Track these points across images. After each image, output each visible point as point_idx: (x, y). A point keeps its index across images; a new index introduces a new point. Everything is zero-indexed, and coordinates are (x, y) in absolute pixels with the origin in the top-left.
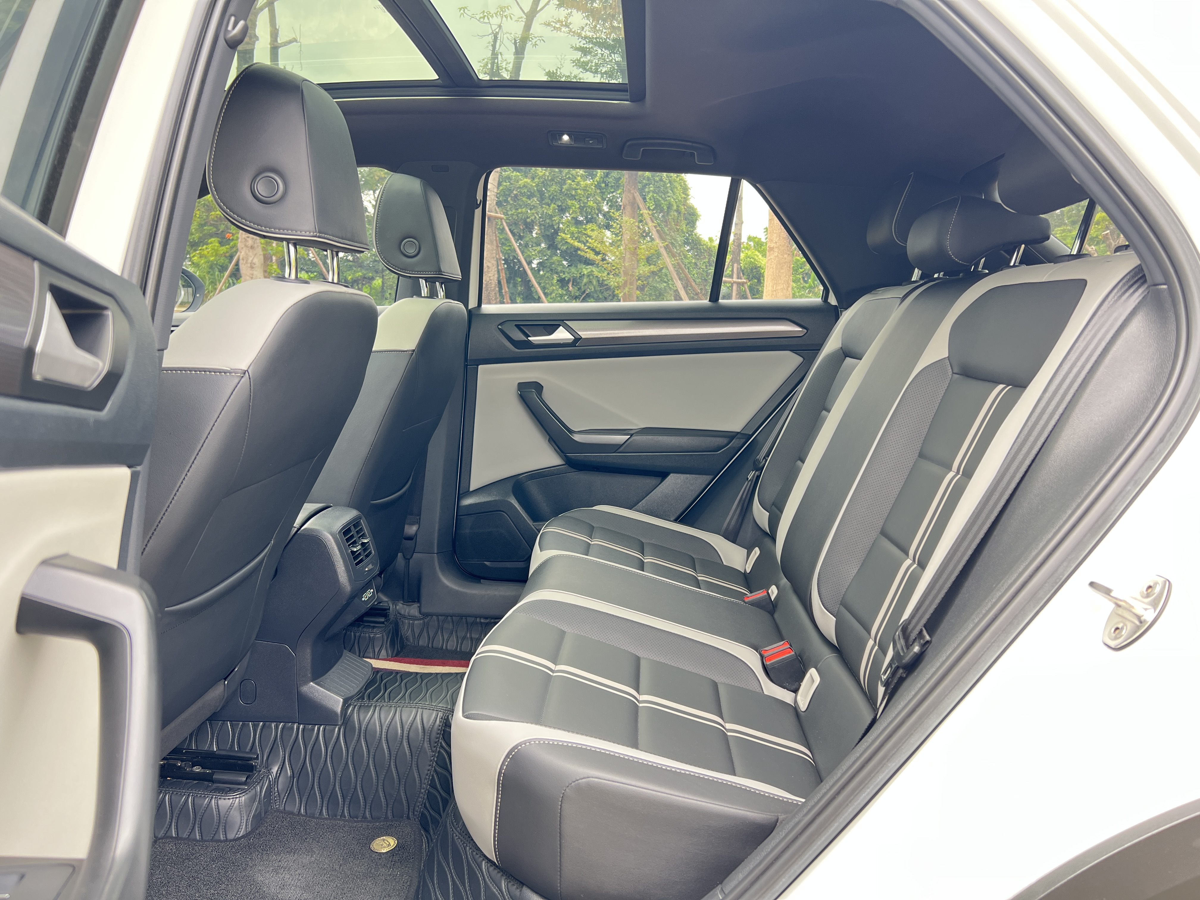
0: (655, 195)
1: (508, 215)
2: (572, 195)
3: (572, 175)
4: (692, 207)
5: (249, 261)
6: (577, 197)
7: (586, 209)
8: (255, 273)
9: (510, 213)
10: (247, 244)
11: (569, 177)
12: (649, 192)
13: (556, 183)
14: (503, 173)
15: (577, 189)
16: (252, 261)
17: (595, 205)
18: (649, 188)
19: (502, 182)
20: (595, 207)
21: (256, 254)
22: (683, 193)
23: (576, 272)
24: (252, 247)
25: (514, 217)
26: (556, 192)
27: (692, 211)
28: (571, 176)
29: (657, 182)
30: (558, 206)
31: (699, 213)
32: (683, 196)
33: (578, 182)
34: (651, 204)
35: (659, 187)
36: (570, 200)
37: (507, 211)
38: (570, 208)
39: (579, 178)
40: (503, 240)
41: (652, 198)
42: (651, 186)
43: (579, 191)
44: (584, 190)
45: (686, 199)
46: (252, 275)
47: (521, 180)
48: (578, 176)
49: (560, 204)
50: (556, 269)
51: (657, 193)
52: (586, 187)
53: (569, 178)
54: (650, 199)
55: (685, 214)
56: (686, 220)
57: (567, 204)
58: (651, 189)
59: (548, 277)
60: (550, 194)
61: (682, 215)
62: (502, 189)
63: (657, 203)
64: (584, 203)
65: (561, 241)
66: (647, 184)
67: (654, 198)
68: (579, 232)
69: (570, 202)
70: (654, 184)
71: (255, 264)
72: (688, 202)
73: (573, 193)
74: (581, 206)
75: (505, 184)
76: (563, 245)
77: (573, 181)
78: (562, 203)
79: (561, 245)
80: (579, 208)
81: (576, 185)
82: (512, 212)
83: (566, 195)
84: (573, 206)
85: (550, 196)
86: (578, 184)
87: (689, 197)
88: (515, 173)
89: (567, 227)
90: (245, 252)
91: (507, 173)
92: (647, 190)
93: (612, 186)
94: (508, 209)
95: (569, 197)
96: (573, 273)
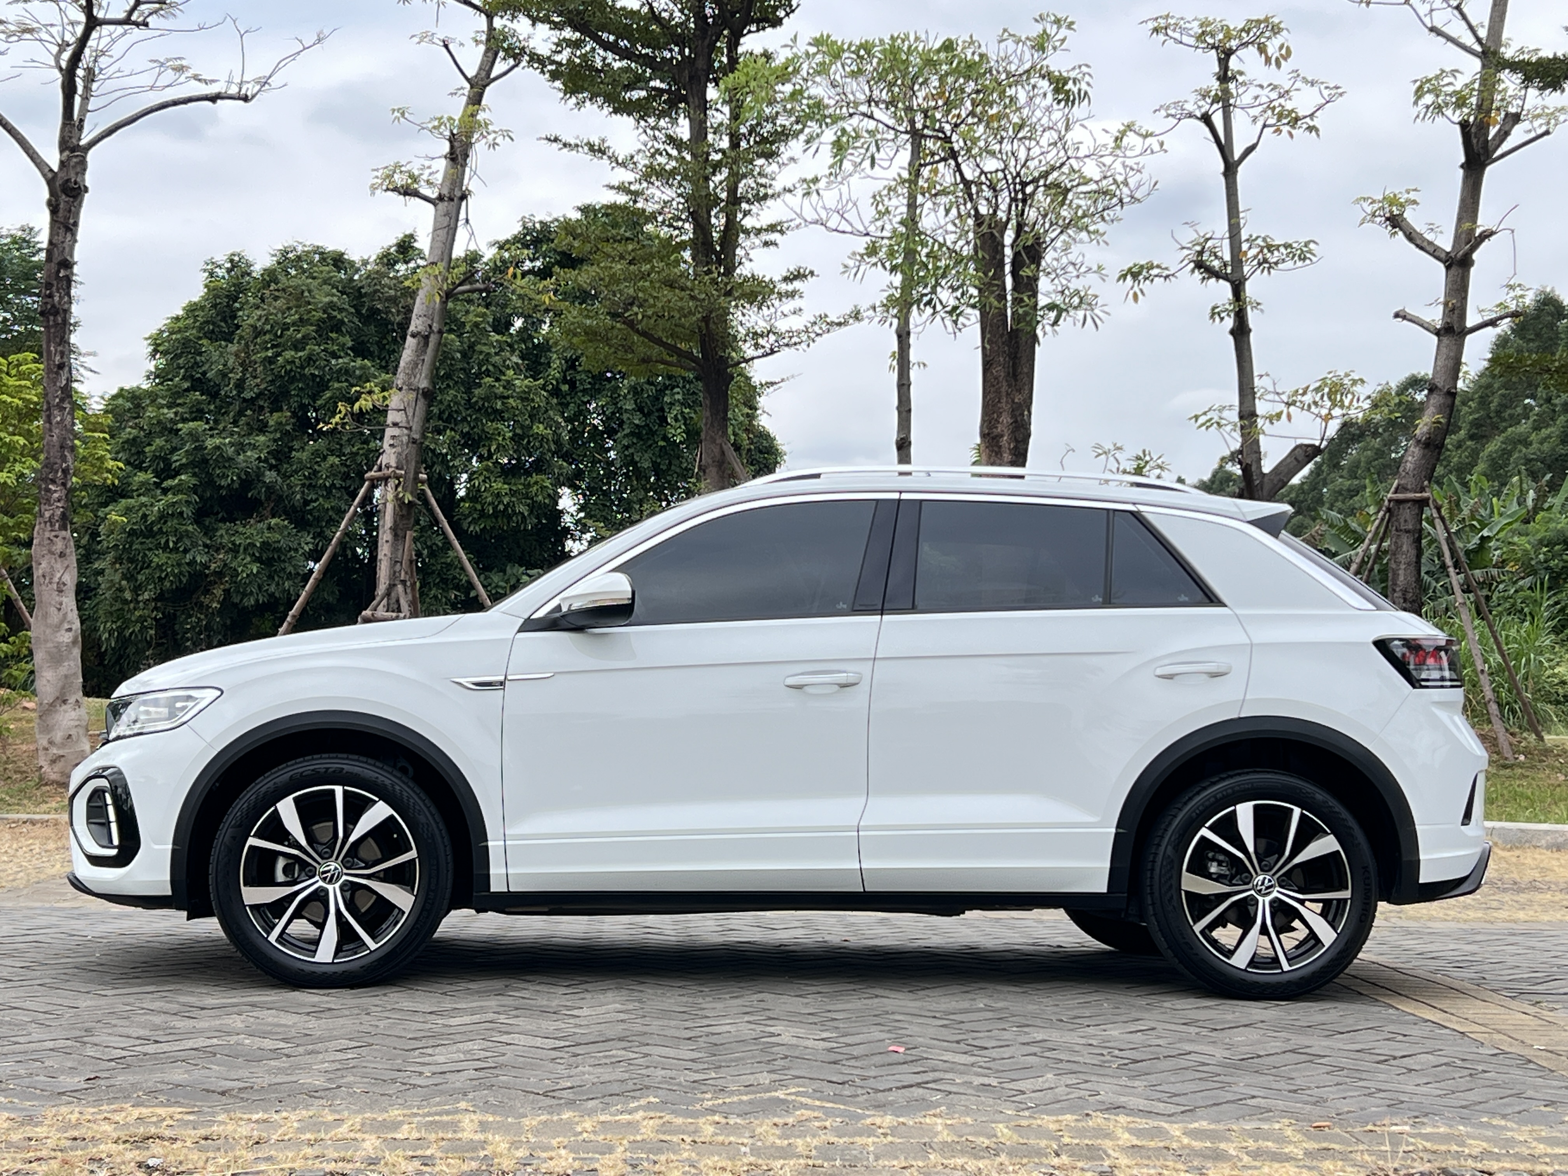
0: (687, 410)
1: (344, 455)
2: (496, 411)
3: (493, 365)
4: (765, 436)
5: (56, 580)
6: (506, 416)
7: (529, 442)
8: (64, 600)
9: (347, 450)
10: (54, 548)
11: (487, 369)
12: (672, 404)
13: (456, 383)
14: (333, 362)
15: (508, 397)
16: (60, 578)
17: (549, 431)
18: (674, 394)
19: (329, 381)
20: (550, 437)
21: (67, 567)
22: (745, 404)
23: (502, 584)
24: (62, 555)
25: (359, 459)
26: (455, 403)
27: (765, 444)
28: (491, 368)
29: (690, 382)
30: (463, 435)
31: (782, 448)
32: (747, 410)
33: (508, 382)
34: (679, 431)
35: (694, 393)
36: (492, 421)
37: (341, 445)
38: (490, 439)
39: (511, 372)
40: (330, 513)
41: (679, 417)
42: (676, 390)
43: (511, 401)
44: (523, 399)
45: (751, 417)
46: (61, 604)
47: (375, 377)
48: (508, 368)
49: (466, 430)
50: (455, 578)
51: (690, 407)
52: (529, 393)
53: (488, 374)
54: (676, 420)
55: (749, 450)
56: (752, 464)
57: (483, 430)
58: (677, 397)
59: (435, 597)
60: (443, 408)
61: (744, 453)
62: (330, 398)
63: (691, 428)
64: (522, 427)
65: (470, 514)
66: (666, 387)
67: (685, 419)
68: (512, 493)
69: (490, 426)
70: (684, 387)
71: (65, 584)
72: (755, 423)
73: (499, 405)
74: (515, 435)
75: (336, 385)
76: (474, 521)
77: (498, 380)
78: (472, 428)
79: (470, 523)
80: (512, 439)
81: (504, 387)
82: (355, 449)
83: (480, 409)
84: (499, 434)
85: (442, 412)
86: (509, 385)
87: (759, 412)
88: (359, 362)
89: (484, 481)
90: (49, 563)
91: (340, 361)
92: (667, 399)
93: (584, 391)
94: (343, 442)
95: (487, 414)
96: (497, 586)
